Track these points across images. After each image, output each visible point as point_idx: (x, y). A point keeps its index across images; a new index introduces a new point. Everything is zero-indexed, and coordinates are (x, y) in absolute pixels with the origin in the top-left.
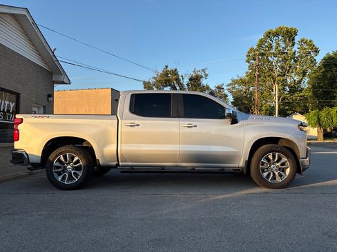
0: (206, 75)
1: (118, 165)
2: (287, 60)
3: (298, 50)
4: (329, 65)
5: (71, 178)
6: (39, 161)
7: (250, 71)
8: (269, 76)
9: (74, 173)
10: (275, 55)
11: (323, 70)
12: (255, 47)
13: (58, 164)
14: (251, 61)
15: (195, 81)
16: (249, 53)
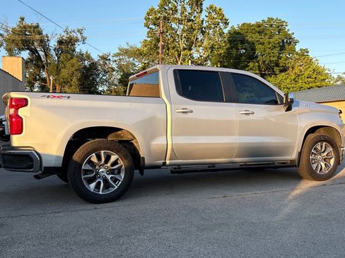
0: (84, 39)
1: (164, 164)
2: (194, 30)
3: (206, 19)
4: (235, 41)
5: (107, 185)
6: (59, 164)
7: (149, 39)
8: (173, 48)
9: (111, 178)
10: (180, 22)
11: (228, 46)
12: (157, 8)
13: (89, 167)
14: (151, 26)
15: (67, 45)
16: (148, 14)
